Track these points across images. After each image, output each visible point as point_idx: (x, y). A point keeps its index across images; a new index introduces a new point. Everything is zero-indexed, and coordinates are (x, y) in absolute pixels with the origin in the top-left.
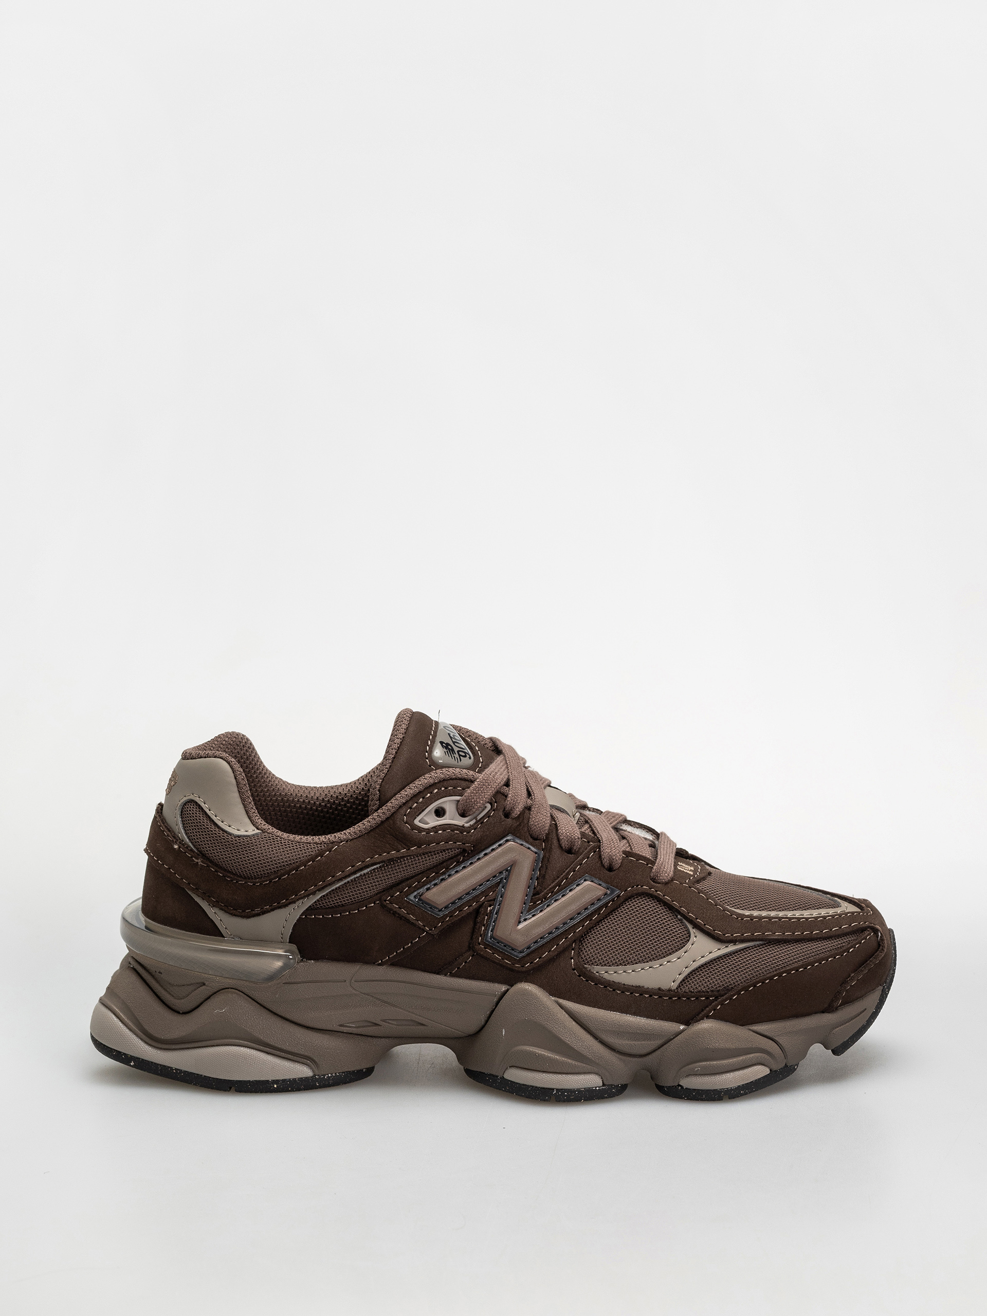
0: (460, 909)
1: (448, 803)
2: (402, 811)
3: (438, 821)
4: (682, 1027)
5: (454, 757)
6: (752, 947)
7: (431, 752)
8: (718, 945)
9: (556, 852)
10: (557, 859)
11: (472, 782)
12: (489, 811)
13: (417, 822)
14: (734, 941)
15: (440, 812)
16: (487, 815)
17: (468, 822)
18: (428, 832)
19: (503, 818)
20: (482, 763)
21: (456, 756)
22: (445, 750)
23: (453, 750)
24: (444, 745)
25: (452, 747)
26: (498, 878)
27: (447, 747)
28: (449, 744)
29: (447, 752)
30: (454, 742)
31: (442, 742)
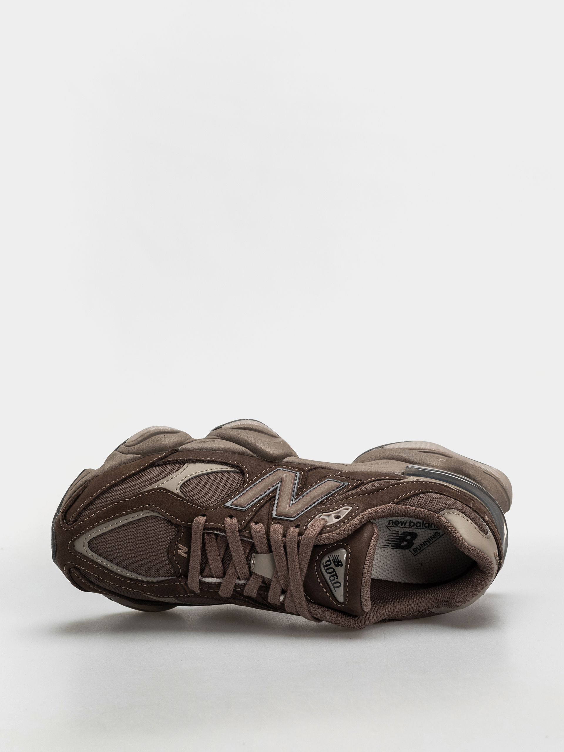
7: (348, 553)
8: (163, 486)
13: (351, 508)
14: (154, 489)
15: (337, 517)
17: (321, 516)
18: (343, 505)
19: (299, 523)
20: (315, 567)
21: (332, 559)
22: (339, 559)
23: (334, 562)
24: (340, 564)
25: (335, 565)
26: (297, 500)
27: (338, 563)
28: (337, 566)
29: (338, 558)
30: (334, 571)
31: (342, 565)
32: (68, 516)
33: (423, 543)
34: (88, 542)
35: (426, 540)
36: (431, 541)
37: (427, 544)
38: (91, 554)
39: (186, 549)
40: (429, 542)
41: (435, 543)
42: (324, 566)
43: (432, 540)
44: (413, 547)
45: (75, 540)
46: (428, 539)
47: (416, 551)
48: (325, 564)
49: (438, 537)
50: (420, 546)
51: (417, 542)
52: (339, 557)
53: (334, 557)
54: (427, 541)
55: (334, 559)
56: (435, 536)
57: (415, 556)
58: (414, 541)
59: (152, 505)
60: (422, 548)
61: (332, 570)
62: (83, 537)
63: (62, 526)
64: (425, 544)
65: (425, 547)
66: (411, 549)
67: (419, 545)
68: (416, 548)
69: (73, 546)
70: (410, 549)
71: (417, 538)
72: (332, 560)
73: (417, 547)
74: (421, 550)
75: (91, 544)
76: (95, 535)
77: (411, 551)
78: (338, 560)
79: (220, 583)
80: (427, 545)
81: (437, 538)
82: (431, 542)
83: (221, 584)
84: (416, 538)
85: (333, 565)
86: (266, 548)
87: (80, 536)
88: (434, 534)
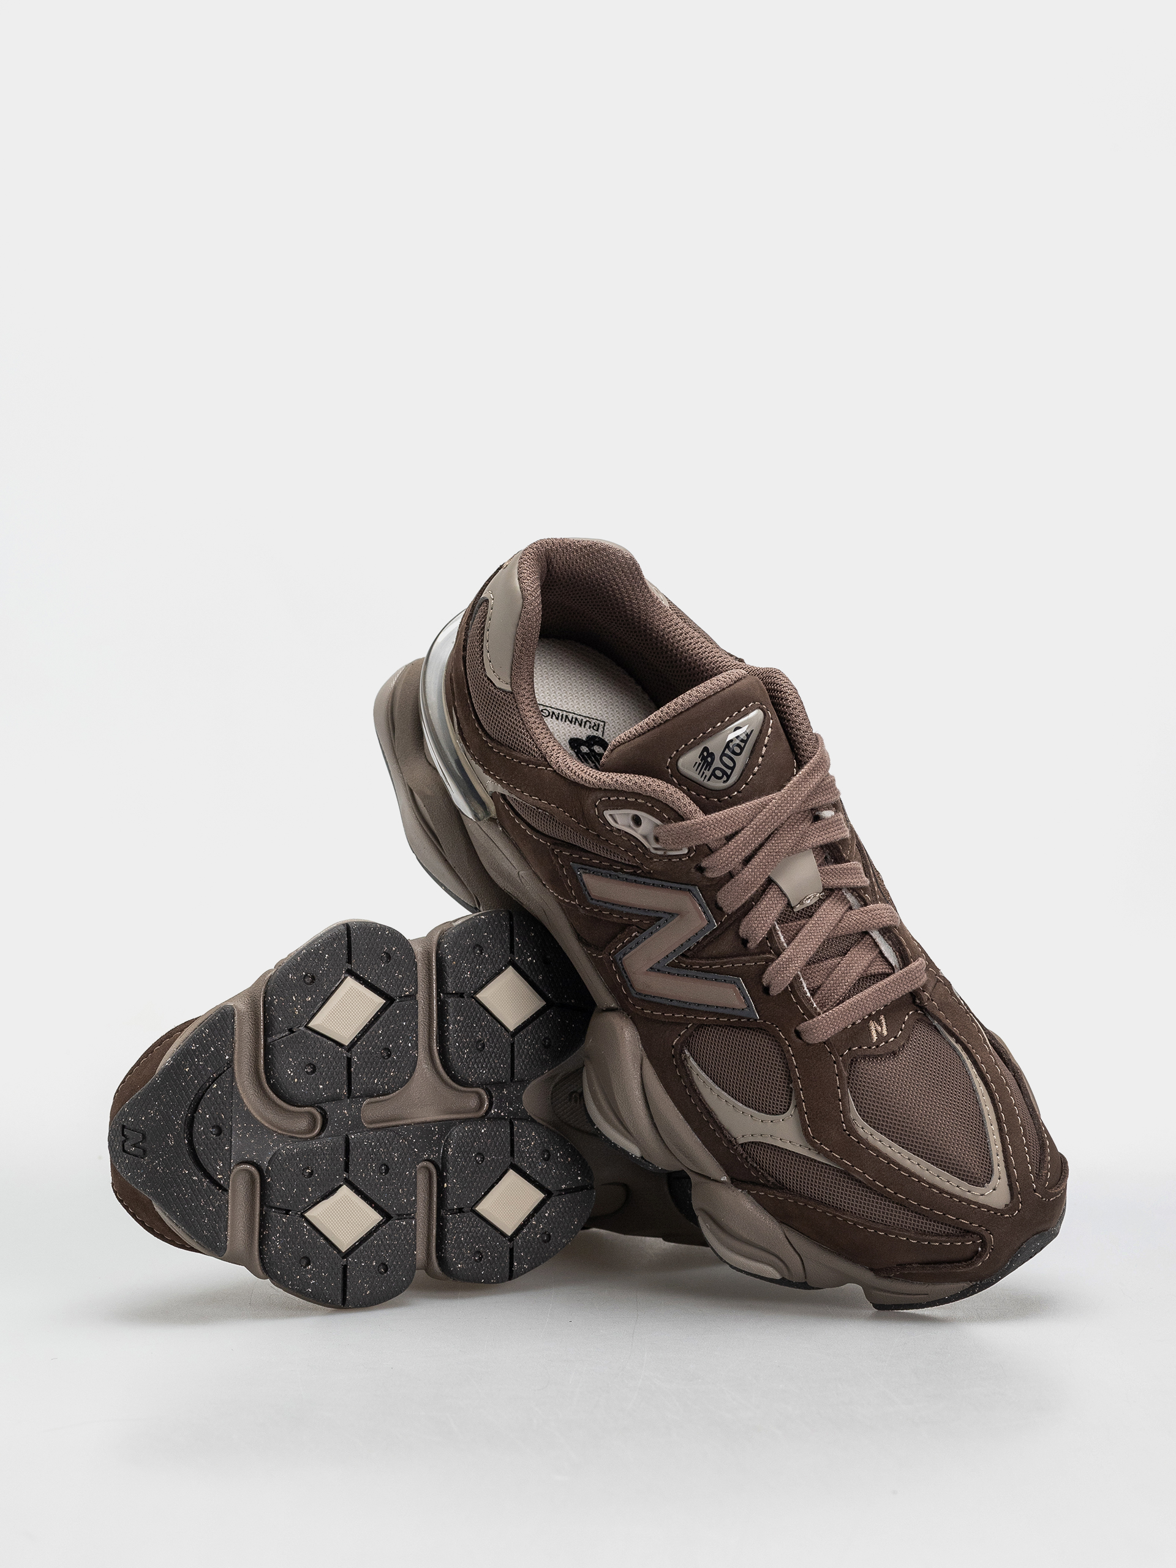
0: (612, 912)
1: (649, 822)
2: (599, 795)
3: (630, 826)
4: (724, 1178)
5: (703, 773)
6: (834, 1169)
7: (681, 754)
8: (804, 1142)
9: (729, 937)
10: (726, 945)
11: (681, 818)
12: (683, 854)
13: (607, 814)
14: (820, 1151)
15: (637, 821)
16: (680, 857)
17: (656, 849)
18: (612, 830)
19: (693, 870)
20: (740, 792)
21: (708, 773)
22: (699, 761)
23: (710, 765)
24: (705, 754)
25: (713, 760)
26: (659, 915)
27: (707, 758)
28: (712, 755)
29: (700, 764)
30: (723, 754)
31: (706, 749)
32: (969, 1254)
33: (575, 724)
34: (984, 1187)
35: (568, 722)
36: (563, 715)
37: (572, 718)
38: (999, 1169)
39: (873, 1025)
40: (567, 716)
41: (562, 707)
42: (728, 777)
43: (561, 714)
44: (595, 733)
45: (996, 1210)
46: (563, 720)
47: (595, 725)
48: (725, 778)
49: (548, 709)
50: (583, 724)
51: (583, 733)
52: (696, 763)
53: (702, 772)
54: (567, 720)
55: (705, 769)
56: (551, 714)
57: (604, 722)
58: (584, 739)
59: (845, 1131)
60: (584, 720)
61: (725, 759)
62: (981, 1200)
63: (992, 1249)
64: (574, 720)
65: (578, 717)
66: (599, 734)
67: (584, 727)
68: (592, 729)
69: (1009, 1208)
70: (601, 737)
71: (575, 737)
72: (708, 770)
73: (590, 728)
74: (588, 719)
75: (982, 1178)
76: (965, 1186)
77: (601, 733)
78: (701, 760)
79: (880, 933)
80: (575, 716)
81: (553, 710)
82: (565, 713)
83: (882, 929)
84: (577, 739)
85: (717, 763)
86: (772, 893)
87: (984, 1206)
88: (550, 717)
